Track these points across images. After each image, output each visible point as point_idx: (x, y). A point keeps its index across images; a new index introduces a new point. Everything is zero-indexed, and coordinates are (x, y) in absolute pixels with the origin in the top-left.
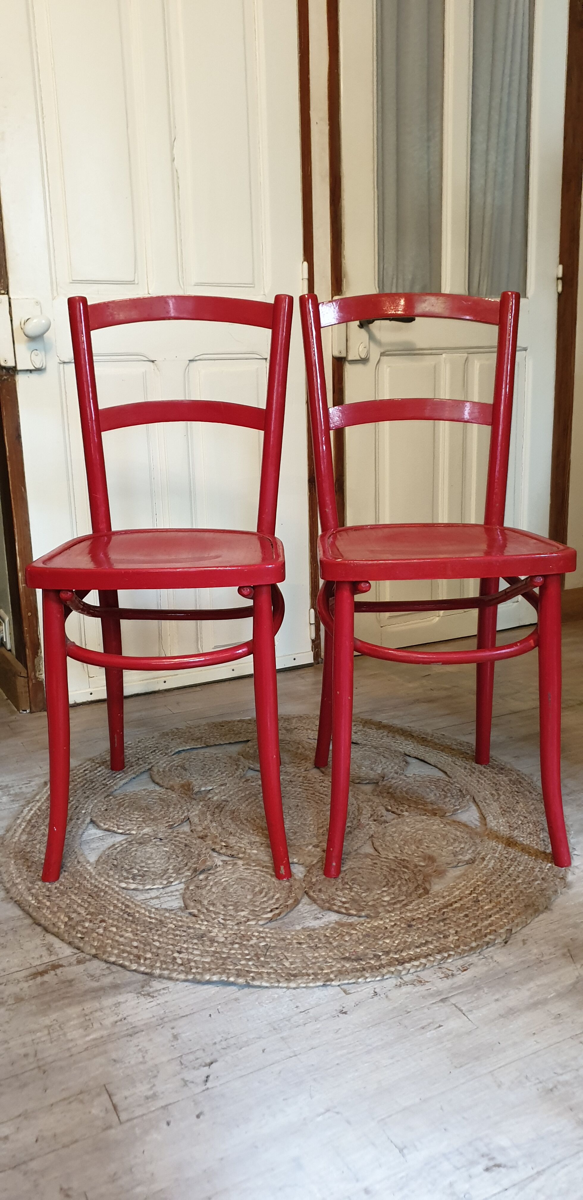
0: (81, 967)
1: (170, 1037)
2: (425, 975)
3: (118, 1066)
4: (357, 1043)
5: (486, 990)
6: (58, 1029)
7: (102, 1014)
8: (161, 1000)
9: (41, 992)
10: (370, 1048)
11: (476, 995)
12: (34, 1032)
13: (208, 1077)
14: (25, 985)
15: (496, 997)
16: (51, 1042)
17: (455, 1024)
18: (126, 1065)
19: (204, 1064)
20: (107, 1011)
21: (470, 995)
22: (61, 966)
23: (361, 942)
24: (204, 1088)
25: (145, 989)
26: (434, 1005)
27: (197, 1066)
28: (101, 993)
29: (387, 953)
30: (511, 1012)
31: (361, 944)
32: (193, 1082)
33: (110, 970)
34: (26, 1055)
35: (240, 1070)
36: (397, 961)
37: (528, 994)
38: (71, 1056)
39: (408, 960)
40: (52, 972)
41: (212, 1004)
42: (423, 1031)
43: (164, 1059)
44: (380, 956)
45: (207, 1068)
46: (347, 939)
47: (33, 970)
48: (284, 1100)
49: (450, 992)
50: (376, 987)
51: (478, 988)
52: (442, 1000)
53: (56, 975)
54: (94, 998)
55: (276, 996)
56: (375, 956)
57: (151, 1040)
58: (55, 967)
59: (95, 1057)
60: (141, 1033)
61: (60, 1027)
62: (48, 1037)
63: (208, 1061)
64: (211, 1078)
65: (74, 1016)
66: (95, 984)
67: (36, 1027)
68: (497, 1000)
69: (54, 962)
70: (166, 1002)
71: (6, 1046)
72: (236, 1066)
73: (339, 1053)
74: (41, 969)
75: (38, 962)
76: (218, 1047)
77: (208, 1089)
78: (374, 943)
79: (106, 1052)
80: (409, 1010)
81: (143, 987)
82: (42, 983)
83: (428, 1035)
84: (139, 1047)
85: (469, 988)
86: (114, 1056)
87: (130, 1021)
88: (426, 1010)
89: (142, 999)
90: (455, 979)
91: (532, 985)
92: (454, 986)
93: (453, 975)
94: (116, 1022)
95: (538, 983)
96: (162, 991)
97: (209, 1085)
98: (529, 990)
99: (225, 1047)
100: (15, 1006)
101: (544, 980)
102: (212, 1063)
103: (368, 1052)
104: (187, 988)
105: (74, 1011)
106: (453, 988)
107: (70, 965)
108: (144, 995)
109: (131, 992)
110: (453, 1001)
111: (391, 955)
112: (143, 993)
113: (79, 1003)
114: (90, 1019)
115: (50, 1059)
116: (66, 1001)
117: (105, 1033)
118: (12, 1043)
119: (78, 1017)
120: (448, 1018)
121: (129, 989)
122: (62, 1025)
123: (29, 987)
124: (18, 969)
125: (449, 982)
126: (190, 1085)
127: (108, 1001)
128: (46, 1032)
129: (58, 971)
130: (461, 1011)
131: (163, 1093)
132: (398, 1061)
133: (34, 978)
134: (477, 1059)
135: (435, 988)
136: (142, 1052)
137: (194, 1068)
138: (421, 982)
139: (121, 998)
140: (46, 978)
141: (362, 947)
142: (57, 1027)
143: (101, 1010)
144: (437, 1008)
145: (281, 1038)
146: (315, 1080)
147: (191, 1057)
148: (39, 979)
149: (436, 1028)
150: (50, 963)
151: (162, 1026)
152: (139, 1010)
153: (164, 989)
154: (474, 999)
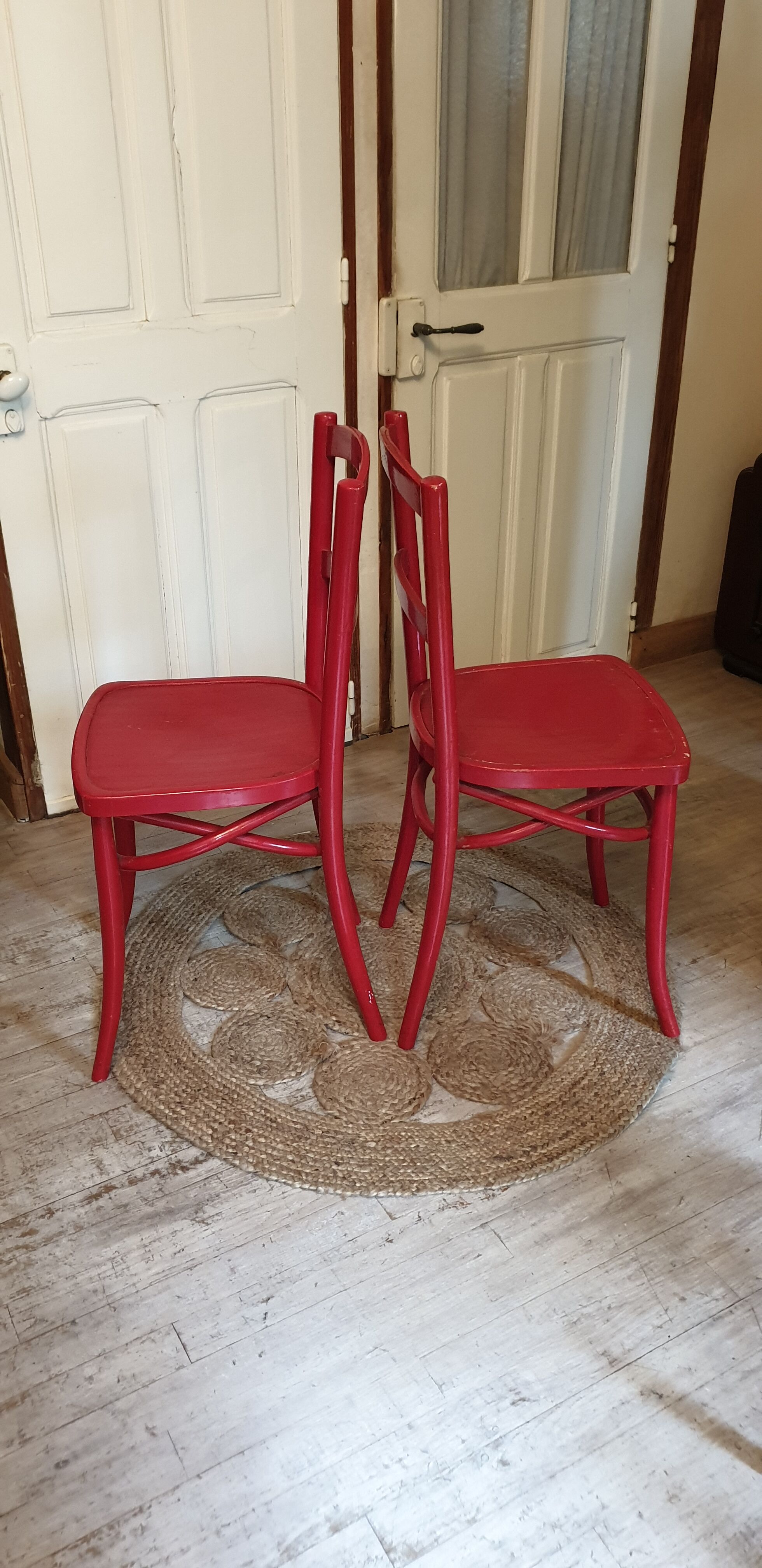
0: (132, 1190)
1: (228, 1270)
2: (468, 1197)
3: (182, 1302)
4: (402, 1275)
5: (524, 1212)
6: (121, 1261)
7: (160, 1244)
8: (215, 1227)
9: (99, 1219)
10: (413, 1280)
11: (514, 1219)
12: (99, 1265)
13: (266, 1314)
14: (82, 1211)
15: (533, 1222)
16: (117, 1277)
17: (493, 1253)
18: (189, 1302)
19: (261, 1300)
20: (164, 1241)
21: (509, 1219)
22: (115, 1188)
23: (506, 1136)
24: (264, 1325)
25: (198, 1215)
26: (475, 1232)
27: (255, 1302)
28: (157, 1219)
29: (535, 1148)
30: (546, 1239)
31: (507, 1140)
32: (252, 1320)
33: (163, 1192)
34: (95, 1291)
35: (295, 1306)
36: (546, 1156)
37: (563, 1217)
38: (137, 1292)
39: (555, 1155)
40: (106, 1196)
41: (265, 1232)
42: (463, 1261)
43: (224, 1294)
44: (529, 1152)
45: (265, 1304)
46: (491, 1134)
47: (87, 1193)
48: (336, 1337)
49: (490, 1216)
50: (420, 1210)
51: (517, 1211)
52: (482, 1226)
53: (110, 1198)
54: (151, 1226)
55: (325, 1221)
56: (524, 1152)
57: (209, 1274)
58: (109, 1189)
59: (160, 1293)
60: (200, 1266)
61: (122, 1259)
62: (113, 1272)
63: (265, 1297)
64: (269, 1315)
65: (135, 1247)
66: (149, 1209)
67: (98, 1259)
68: (533, 1225)
69: (106, 1183)
70: (221, 1230)
71: (74, 1281)
72: (290, 1302)
73: (385, 1286)
74: (95, 1191)
75: (89, 1184)
76: (274, 1281)
77: (267, 1327)
78: (519, 1137)
79: (168, 1287)
80: (451, 1237)
81: (196, 1213)
82: (99, 1209)
83: (468, 1265)
84: (200, 1282)
85: (506, 1212)
86: (177, 1291)
87: (188, 1252)
88: (466, 1238)
89: (197, 1226)
90: (496, 1200)
91: (567, 1207)
92: (494, 1209)
93: (493, 1195)
94: (175, 1254)
95: (574, 1205)
96: (216, 1218)
97: (268, 1322)
98: (564, 1212)
99: (280, 1281)
100: (75, 1236)
101: (579, 1201)
102: (269, 1299)
103: (412, 1285)
104: (239, 1214)
105: (133, 1241)
106: (493, 1211)
107: (123, 1186)
108: (199, 1222)
109: (185, 1219)
110: (492, 1226)
111: (539, 1151)
112: (197, 1219)
113: (137, 1231)
114: (150, 1251)
115: (118, 1296)
116: (124, 1230)
117: (166, 1266)
118: (80, 1278)
119: (138, 1248)
120: (487, 1246)
121: (183, 1215)
122: (124, 1258)
123: (86, 1213)
124: (71, 1192)
125: (490, 1203)
126: (251, 1323)
127: (165, 1230)
128: (110, 1265)
129: (113, 1193)
130: (500, 1238)
131: (226, 1331)
132: (439, 1295)
133: (89, 1203)
134: (511, 1291)
135: (476, 1212)
136: (203, 1287)
137: (253, 1305)
138: (463, 1204)
139: (176, 1226)
140: (101, 1202)
141: (509, 1143)
142: (119, 1259)
143: (159, 1239)
144: (477, 1235)
145: (332, 1270)
146: (363, 1316)
147: (249, 1293)
148: (95, 1205)
149: (475, 1258)
150: (103, 1185)
151: (218, 1258)
152: (195, 1239)
153: (217, 1214)
154: (512, 1223)
